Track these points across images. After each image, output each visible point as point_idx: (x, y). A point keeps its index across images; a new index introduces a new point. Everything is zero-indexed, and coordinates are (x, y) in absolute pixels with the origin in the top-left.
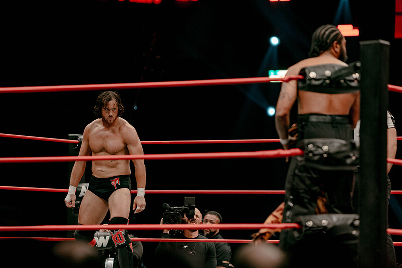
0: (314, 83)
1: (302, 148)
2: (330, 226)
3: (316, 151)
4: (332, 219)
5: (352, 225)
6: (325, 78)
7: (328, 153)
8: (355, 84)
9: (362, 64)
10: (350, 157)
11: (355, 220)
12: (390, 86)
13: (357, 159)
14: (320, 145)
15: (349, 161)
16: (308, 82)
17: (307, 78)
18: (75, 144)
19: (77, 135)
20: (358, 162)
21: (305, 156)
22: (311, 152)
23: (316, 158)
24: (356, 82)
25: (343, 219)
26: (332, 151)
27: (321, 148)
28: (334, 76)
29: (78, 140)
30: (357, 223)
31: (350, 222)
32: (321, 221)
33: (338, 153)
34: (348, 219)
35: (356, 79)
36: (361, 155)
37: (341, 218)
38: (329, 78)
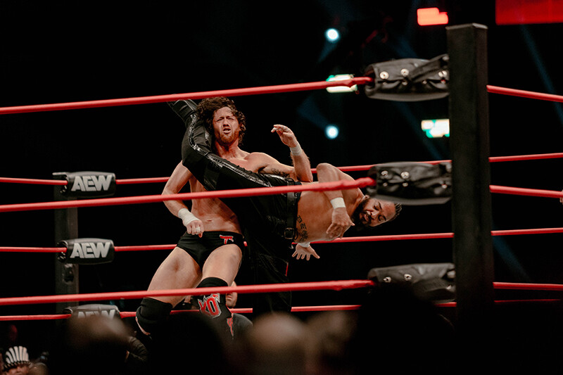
0: (386, 86)
1: (373, 177)
2: (415, 281)
3: (391, 179)
4: (417, 270)
5: (445, 277)
6: (401, 78)
7: (409, 181)
8: (442, 85)
9: (450, 57)
10: (438, 185)
11: (449, 270)
12: (490, 87)
13: (448, 187)
14: (398, 171)
15: (437, 191)
16: (378, 85)
17: (376, 80)
18: (62, 186)
19: (64, 173)
20: (450, 191)
21: (378, 186)
22: (386, 180)
23: (393, 189)
24: (443, 82)
25: (433, 270)
26: (414, 178)
27: (400, 176)
28: (413, 76)
29: (66, 180)
30: (452, 274)
31: (442, 274)
32: (403, 276)
33: (422, 180)
34: (440, 270)
35: (443, 79)
36: (453, 181)
37: (429, 270)
38: (406, 78)
